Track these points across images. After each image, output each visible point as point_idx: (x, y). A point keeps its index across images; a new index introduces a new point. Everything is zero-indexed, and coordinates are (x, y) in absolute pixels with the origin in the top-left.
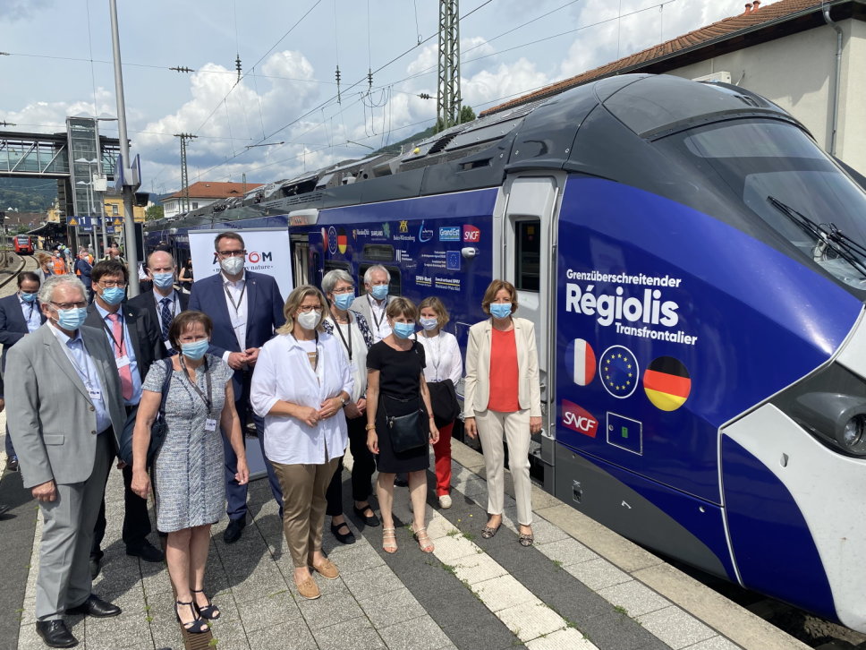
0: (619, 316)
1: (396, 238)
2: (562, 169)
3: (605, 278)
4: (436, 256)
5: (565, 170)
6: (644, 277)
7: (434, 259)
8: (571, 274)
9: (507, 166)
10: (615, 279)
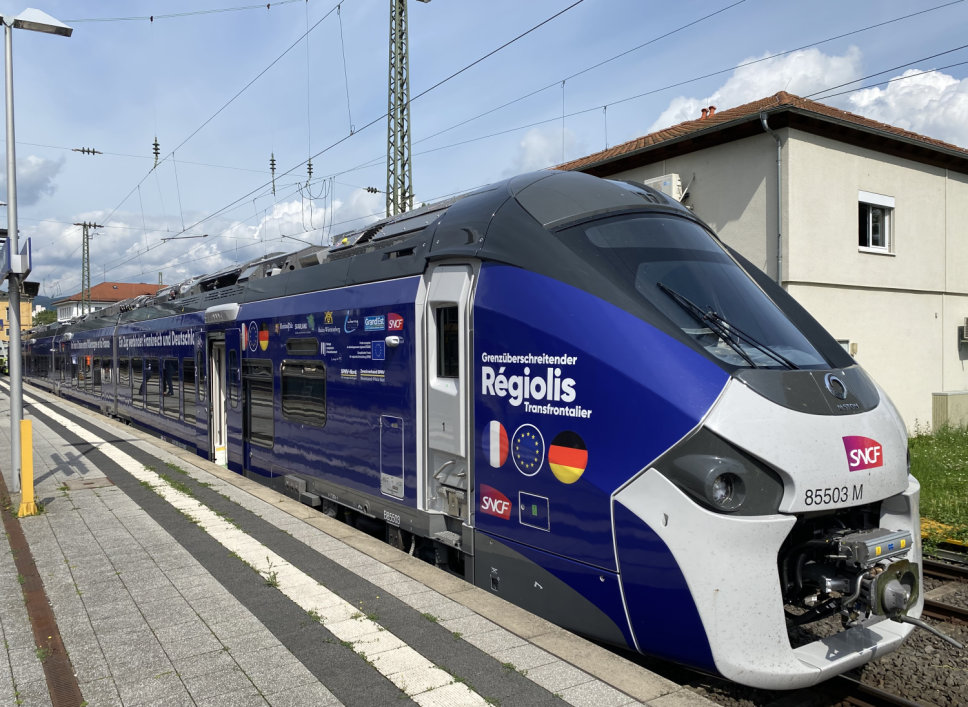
0: (527, 396)
1: (320, 331)
2: (476, 257)
3: (514, 359)
4: (362, 347)
5: (479, 258)
6: (547, 357)
7: (360, 350)
8: (486, 357)
9: (428, 255)
10: (523, 360)
